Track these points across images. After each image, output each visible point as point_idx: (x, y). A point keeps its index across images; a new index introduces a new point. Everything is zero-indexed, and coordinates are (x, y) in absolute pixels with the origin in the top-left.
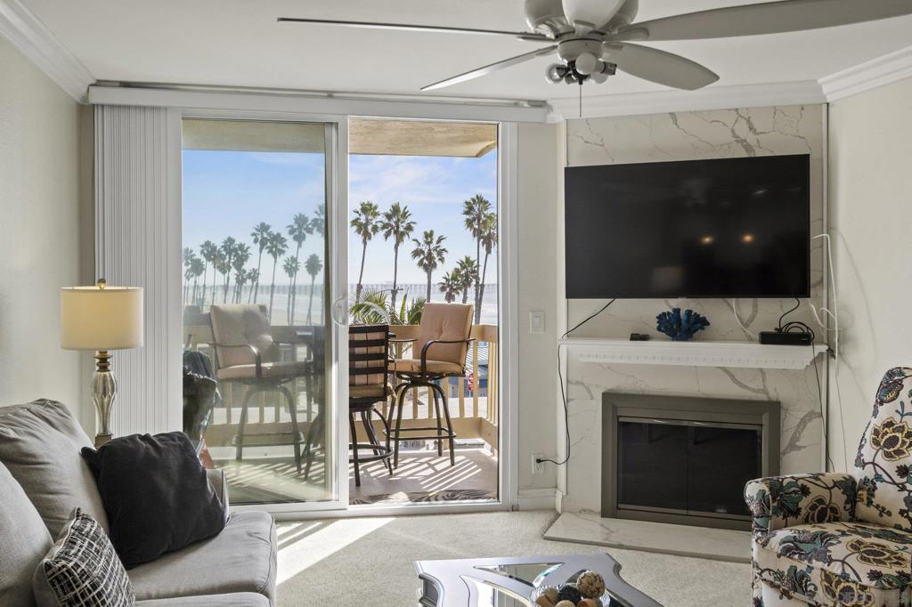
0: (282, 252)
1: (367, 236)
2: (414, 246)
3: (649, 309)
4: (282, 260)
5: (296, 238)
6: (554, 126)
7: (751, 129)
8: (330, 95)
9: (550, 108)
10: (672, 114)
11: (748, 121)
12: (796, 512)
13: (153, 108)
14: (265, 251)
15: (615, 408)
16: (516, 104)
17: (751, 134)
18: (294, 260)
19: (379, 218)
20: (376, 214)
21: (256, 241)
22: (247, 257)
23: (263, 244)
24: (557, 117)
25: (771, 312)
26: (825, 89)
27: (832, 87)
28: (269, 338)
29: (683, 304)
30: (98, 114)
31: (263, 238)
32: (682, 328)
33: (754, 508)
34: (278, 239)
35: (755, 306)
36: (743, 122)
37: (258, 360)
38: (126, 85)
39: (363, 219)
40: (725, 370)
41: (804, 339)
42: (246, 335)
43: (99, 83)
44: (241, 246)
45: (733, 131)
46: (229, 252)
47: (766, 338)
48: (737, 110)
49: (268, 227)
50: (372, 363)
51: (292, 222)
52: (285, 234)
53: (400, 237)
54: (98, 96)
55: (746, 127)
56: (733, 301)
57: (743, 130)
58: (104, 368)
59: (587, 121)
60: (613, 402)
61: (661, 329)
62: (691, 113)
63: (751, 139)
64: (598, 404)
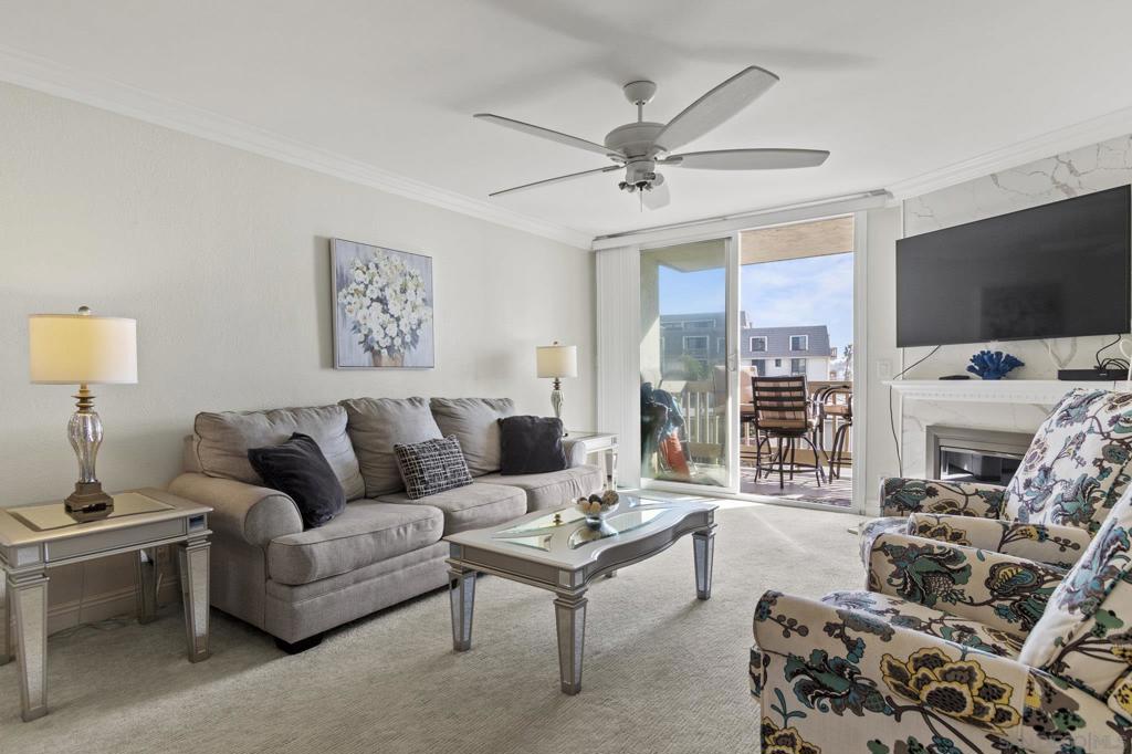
7: (1071, 172)
8: (724, 218)
9: (890, 195)
10: (993, 176)
11: (1069, 164)
13: (623, 247)
15: (937, 439)
17: (1072, 177)
24: (896, 201)
30: (598, 254)
32: (994, 368)
36: (1064, 167)
38: (610, 237)
43: (598, 239)
45: (1052, 177)
48: (1057, 157)
54: (599, 245)
55: (1067, 171)
56: (1050, 341)
57: (1063, 175)
58: (557, 389)
59: (920, 198)
60: (935, 433)
61: (971, 369)
62: (1012, 170)
63: (1072, 181)
64: (924, 435)
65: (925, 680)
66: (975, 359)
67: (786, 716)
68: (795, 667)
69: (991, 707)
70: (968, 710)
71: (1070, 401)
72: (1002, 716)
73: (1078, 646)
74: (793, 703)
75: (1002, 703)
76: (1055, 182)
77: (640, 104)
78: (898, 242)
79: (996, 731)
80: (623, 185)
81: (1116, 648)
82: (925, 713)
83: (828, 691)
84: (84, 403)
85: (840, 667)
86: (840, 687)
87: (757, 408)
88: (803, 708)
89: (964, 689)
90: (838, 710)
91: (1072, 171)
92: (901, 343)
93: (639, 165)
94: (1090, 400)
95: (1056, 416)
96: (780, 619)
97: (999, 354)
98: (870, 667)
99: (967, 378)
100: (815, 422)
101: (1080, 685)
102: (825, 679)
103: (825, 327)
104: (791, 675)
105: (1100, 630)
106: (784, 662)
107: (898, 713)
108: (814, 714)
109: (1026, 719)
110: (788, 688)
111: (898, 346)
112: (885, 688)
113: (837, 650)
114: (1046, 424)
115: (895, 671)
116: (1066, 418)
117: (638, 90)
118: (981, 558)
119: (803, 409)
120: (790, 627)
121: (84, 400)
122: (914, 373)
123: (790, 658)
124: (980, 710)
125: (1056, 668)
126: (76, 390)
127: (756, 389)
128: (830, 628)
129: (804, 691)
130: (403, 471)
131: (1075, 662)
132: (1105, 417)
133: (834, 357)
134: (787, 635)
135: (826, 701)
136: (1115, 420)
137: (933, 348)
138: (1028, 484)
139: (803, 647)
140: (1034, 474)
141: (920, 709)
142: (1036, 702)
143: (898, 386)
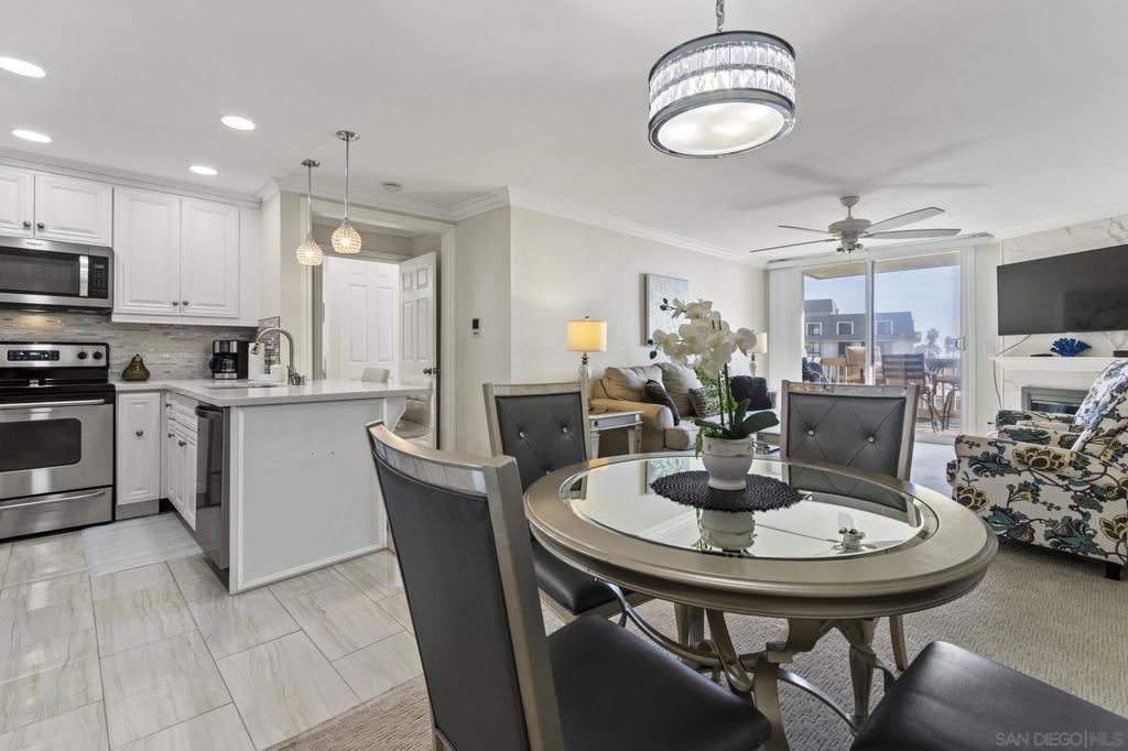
3: (1048, 340)
6: (994, 244)
9: (992, 236)
10: (1067, 228)
11: (1120, 224)
13: (790, 268)
15: (1029, 395)
16: (973, 236)
17: (1121, 231)
24: (997, 239)
29: (1069, 336)
30: (771, 273)
32: (1066, 349)
35: (1125, 335)
36: (1116, 227)
38: (780, 261)
43: (771, 262)
45: (1109, 231)
47: (1119, 353)
48: (1110, 219)
50: (917, 374)
54: (772, 266)
55: (1118, 228)
56: (1109, 333)
57: (1115, 230)
58: (753, 360)
59: (1014, 239)
60: (1027, 392)
61: (1053, 350)
62: (1080, 225)
63: (1122, 234)
65: (1031, 456)
66: (1056, 344)
67: (969, 482)
68: (974, 460)
69: (1057, 462)
70: (1048, 465)
71: (1113, 366)
72: (1061, 465)
73: (1089, 441)
74: (972, 476)
75: (1061, 460)
76: (1109, 233)
77: (849, 207)
78: (998, 267)
79: (1059, 472)
80: (839, 250)
81: (1103, 439)
82: (1031, 472)
83: (988, 469)
84: (585, 360)
85: (995, 456)
86: (994, 467)
87: (885, 377)
88: (977, 477)
89: (1046, 458)
90: (993, 476)
91: (1122, 228)
92: (1001, 333)
93: (849, 240)
94: (1122, 366)
95: (1104, 374)
96: (967, 443)
97: (1073, 341)
98: (1008, 455)
99: (1051, 356)
100: (931, 386)
101: (1091, 455)
102: (987, 465)
103: (909, 313)
104: (971, 466)
105: (1097, 434)
106: (968, 460)
107: (1019, 473)
108: (982, 479)
109: (1070, 465)
110: (970, 471)
111: (1000, 334)
112: (1014, 464)
113: (993, 451)
114: (1098, 380)
115: (1018, 455)
116: (1109, 375)
117: (849, 201)
118: (1056, 433)
119: (923, 377)
120: (971, 444)
121: (585, 359)
122: (1013, 352)
123: (971, 458)
124: (1053, 464)
125: (1083, 449)
126: (581, 355)
127: (884, 363)
128: (990, 444)
129: (977, 471)
130: (694, 404)
131: (1089, 447)
133: (919, 340)
134: (970, 447)
135: (988, 473)
137: (1024, 336)
138: (1087, 411)
139: (977, 452)
140: (1091, 406)
141: (1029, 470)
142: (1073, 459)
143: (1000, 360)
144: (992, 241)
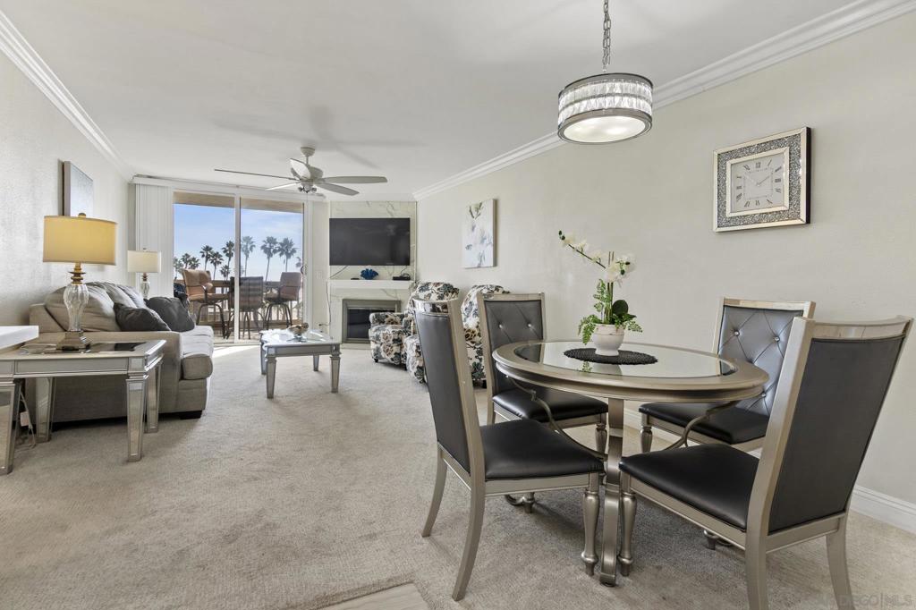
0: (219, 263)
1: (270, 255)
2: (297, 261)
3: (361, 268)
4: (219, 267)
5: (227, 255)
6: (326, 203)
9: (325, 197)
10: (367, 202)
12: (383, 322)
14: (209, 262)
15: (346, 304)
16: (312, 194)
18: (227, 267)
19: (277, 245)
20: (275, 243)
21: (203, 256)
22: (197, 265)
23: (207, 258)
24: (328, 200)
25: (398, 270)
26: (415, 197)
27: (418, 196)
28: (211, 285)
29: (369, 267)
30: (137, 187)
31: (207, 254)
33: (371, 321)
34: (217, 255)
35: (394, 269)
36: (390, 207)
37: (206, 292)
38: (149, 177)
39: (268, 246)
40: (383, 290)
41: (408, 279)
42: (200, 283)
43: (138, 176)
44: (194, 259)
46: (186, 262)
47: (395, 279)
48: (388, 202)
49: (211, 249)
51: (225, 246)
52: (221, 253)
53: (289, 256)
54: (137, 181)
56: (386, 267)
57: (390, 209)
58: (145, 280)
61: (361, 275)
63: (394, 212)
64: (341, 303)
66: (363, 272)
76: (387, 210)
77: (307, 156)
78: (330, 219)
91: (393, 209)
92: (332, 263)
93: (308, 183)
97: (371, 270)
99: (360, 279)
111: (330, 265)
132: (436, 289)
136: (439, 289)
137: (344, 266)
143: (331, 282)
144: (324, 201)
